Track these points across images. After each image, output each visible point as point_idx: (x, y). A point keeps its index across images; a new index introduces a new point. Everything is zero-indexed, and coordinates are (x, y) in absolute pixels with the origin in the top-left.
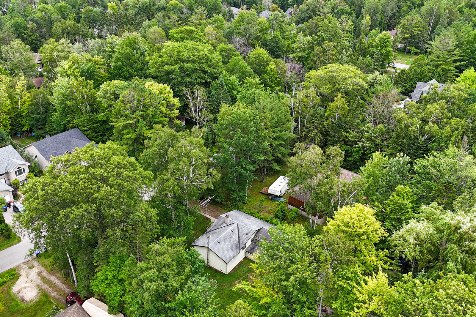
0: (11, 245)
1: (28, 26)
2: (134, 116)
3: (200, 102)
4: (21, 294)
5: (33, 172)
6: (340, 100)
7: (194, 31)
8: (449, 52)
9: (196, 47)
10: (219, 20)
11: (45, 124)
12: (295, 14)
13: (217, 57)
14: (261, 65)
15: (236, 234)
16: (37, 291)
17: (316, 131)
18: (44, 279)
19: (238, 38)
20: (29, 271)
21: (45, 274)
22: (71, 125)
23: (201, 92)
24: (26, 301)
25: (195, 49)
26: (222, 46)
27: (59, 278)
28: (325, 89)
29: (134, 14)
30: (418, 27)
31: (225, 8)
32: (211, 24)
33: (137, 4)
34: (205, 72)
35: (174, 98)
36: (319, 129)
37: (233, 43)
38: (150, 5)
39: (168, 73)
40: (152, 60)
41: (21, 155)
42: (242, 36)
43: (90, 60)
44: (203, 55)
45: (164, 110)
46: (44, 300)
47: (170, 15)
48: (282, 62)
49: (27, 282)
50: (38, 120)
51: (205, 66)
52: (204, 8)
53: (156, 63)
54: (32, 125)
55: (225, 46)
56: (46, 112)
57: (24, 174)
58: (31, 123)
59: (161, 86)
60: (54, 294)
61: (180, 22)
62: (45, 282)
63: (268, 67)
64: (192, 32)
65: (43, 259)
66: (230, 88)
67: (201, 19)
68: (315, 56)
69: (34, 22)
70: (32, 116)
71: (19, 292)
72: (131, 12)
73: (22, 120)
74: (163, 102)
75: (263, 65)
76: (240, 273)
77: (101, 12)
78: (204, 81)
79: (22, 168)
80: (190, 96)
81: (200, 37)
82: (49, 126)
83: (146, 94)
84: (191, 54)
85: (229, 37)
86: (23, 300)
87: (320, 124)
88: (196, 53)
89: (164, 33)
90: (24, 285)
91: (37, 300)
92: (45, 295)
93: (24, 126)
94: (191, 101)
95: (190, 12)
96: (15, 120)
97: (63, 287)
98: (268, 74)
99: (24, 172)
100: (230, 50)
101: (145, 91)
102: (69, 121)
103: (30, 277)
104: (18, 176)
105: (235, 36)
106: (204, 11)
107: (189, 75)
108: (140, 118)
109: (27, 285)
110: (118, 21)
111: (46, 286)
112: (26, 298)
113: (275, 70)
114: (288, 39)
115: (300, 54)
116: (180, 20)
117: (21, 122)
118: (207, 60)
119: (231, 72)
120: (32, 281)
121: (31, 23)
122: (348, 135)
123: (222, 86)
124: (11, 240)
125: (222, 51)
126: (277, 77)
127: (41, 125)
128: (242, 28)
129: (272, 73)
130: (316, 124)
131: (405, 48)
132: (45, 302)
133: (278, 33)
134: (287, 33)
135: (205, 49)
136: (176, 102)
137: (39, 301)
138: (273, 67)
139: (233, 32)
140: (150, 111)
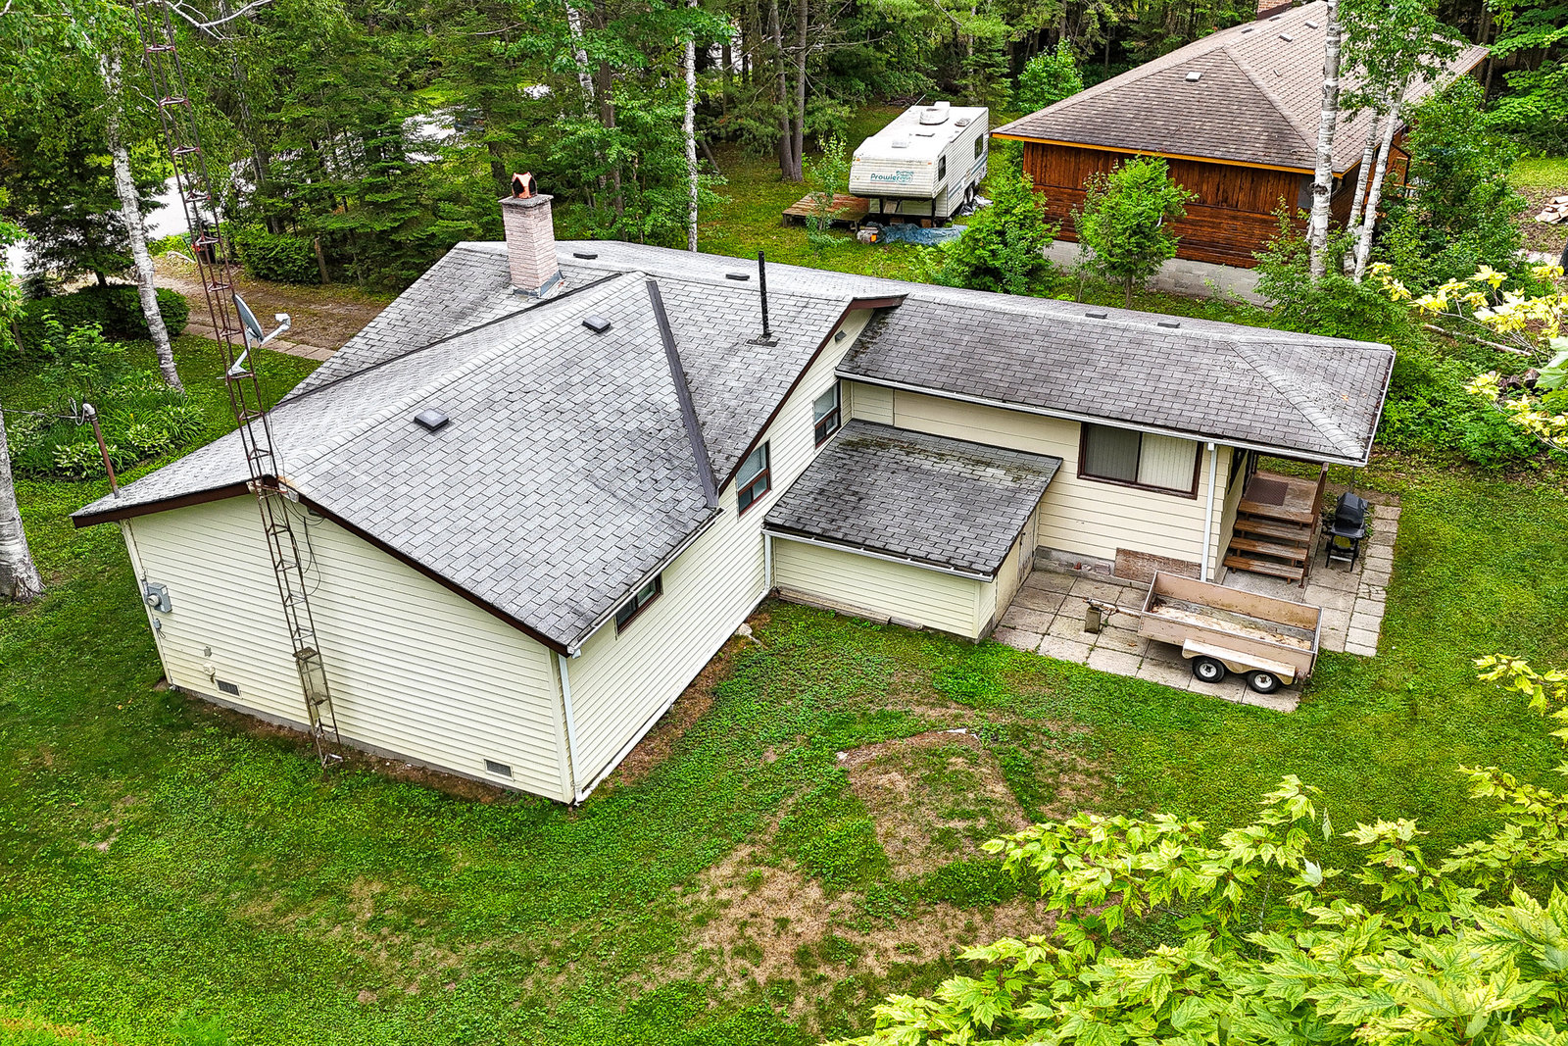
15: (641, 352)
76: (747, 762)
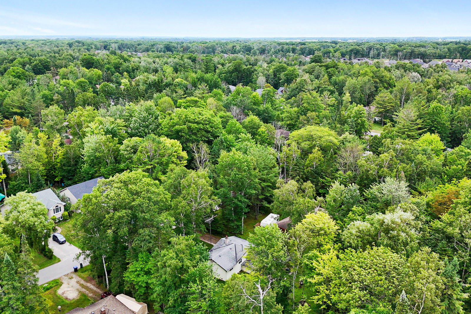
0: (53, 264)
1: (54, 98)
2: (152, 163)
3: (204, 155)
4: (64, 295)
5: (67, 211)
6: (316, 153)
7: (198, 101)
8: (412, 121)
9: (201, 112)
10: (219, 94)
11: (74, 176)
12: (285, 92)
13: (217, 120)
14: (254, 128)
15: (233, 251)
16: (77, 293)
17: (298, 177)
18: (82, 286)
19: (235, 108)
20: (69, 280)
21: (82, 282)
22: (97, 175)
23: (205, 148)
24: (69, 299)
25: (200, 114)
26: (222, 113)
27: (94, 285)
28: (305, 145)
29: (144, 89)
30: (390, 103)
31: (224, 86)
32: (212, 96)
33: (147, 81)
34: (207, 132)
35: (183, 151)
36: (301, 176)
37: (231, 111)
38: (159, 82)
39: (178, 132)
40: (165, 122)
41: (58, 197)
42: (239, 106)
43: (113, 123)
44: (206, 118)
45: (175, 160)
46: (84, 298)
47: (177, 90)
48: (271, 126)
49: (69, 287)
50: (69, 171)
51: (208, 126)
52: (206, 84)
53: (168, 124)
54: (64, 176)
55: (224, 114)
56: (76, 165)
57: (60, 212)
58: (63, 174)
59: (173, 141)
60: (91, 295)
61: (185, 96)
62: (83, 287)
63: (259, 130)
64: (196, 102)
65: (79, 273)
66: (228, 145)
67: (203, 93)
68: (300, 123)
69: (59, 94)
70: (65, 168)
71: (63, 293)
72: (142, 87)
73: (55, 172)
74: (174, 154)
75: (256, 128)
77: (116, 87)
78: (207, 139)
79: (59, 207)
80: (196, 150)
81: (203, 106)
82: (78, 177)
83: (161, 146)
84: (196, 117)
85: (227, 107)
86: (67, 299)
87: (301, 172)
88: (200, 116)
89: (172, 103)
90: (66, 289)
91: (78, 298)
92: (83, 295)
93: (56, 177)
94: (196, 155)
95: (194, 88)
96: (50, 172)
97: (98, 290)
98: (260, 135)
99: (60, 211)
100: (228, 116)
101: (161, 143)
102: (96, 171)
103: (71, 284)
104: (56, 214)
105: (232, 106)
106: (206, 86)
107: (195, 134)
108: (156, 165)
109: (69, 289)
110: (130, 95)
111: (84, 290)
112: (69, 298)
113: (266, 133)
114: (278, 111)
115: (288, 122)
116: (185, 94)
117: (54, 173)
118: (210, 122)
119: (229, 133)
120: (72, 286)
121: (57, 95)
122: (324, 180)
123: (222, 142)
124: (52, 260)
125: (221, 117)
126: (267, 138)
127: (71, 176)
128: (239, 100)
129: (263, 135)
130: (298, 172)
131: (381, 121)
132: (85, 300)
133: (269, 105)
134: (277, 106)
135: (207, 114)
136: (184, 154)
137: (80, 299)
138: (264, 130)
139: (231, 103)
140: (164, 159)
